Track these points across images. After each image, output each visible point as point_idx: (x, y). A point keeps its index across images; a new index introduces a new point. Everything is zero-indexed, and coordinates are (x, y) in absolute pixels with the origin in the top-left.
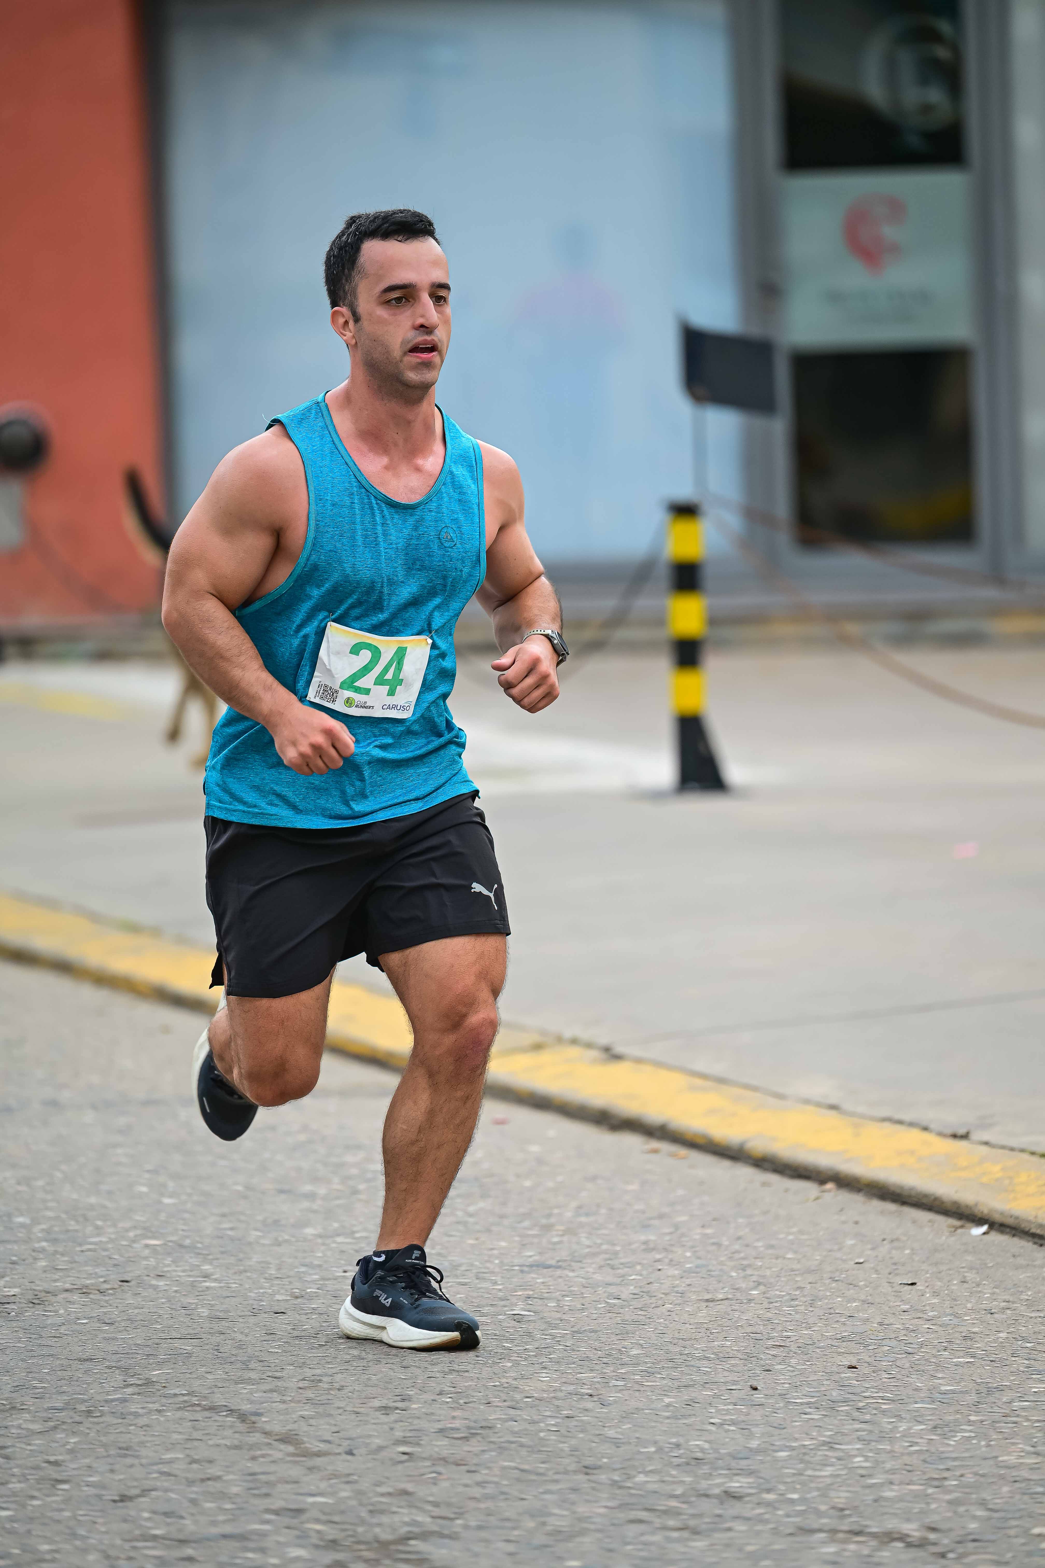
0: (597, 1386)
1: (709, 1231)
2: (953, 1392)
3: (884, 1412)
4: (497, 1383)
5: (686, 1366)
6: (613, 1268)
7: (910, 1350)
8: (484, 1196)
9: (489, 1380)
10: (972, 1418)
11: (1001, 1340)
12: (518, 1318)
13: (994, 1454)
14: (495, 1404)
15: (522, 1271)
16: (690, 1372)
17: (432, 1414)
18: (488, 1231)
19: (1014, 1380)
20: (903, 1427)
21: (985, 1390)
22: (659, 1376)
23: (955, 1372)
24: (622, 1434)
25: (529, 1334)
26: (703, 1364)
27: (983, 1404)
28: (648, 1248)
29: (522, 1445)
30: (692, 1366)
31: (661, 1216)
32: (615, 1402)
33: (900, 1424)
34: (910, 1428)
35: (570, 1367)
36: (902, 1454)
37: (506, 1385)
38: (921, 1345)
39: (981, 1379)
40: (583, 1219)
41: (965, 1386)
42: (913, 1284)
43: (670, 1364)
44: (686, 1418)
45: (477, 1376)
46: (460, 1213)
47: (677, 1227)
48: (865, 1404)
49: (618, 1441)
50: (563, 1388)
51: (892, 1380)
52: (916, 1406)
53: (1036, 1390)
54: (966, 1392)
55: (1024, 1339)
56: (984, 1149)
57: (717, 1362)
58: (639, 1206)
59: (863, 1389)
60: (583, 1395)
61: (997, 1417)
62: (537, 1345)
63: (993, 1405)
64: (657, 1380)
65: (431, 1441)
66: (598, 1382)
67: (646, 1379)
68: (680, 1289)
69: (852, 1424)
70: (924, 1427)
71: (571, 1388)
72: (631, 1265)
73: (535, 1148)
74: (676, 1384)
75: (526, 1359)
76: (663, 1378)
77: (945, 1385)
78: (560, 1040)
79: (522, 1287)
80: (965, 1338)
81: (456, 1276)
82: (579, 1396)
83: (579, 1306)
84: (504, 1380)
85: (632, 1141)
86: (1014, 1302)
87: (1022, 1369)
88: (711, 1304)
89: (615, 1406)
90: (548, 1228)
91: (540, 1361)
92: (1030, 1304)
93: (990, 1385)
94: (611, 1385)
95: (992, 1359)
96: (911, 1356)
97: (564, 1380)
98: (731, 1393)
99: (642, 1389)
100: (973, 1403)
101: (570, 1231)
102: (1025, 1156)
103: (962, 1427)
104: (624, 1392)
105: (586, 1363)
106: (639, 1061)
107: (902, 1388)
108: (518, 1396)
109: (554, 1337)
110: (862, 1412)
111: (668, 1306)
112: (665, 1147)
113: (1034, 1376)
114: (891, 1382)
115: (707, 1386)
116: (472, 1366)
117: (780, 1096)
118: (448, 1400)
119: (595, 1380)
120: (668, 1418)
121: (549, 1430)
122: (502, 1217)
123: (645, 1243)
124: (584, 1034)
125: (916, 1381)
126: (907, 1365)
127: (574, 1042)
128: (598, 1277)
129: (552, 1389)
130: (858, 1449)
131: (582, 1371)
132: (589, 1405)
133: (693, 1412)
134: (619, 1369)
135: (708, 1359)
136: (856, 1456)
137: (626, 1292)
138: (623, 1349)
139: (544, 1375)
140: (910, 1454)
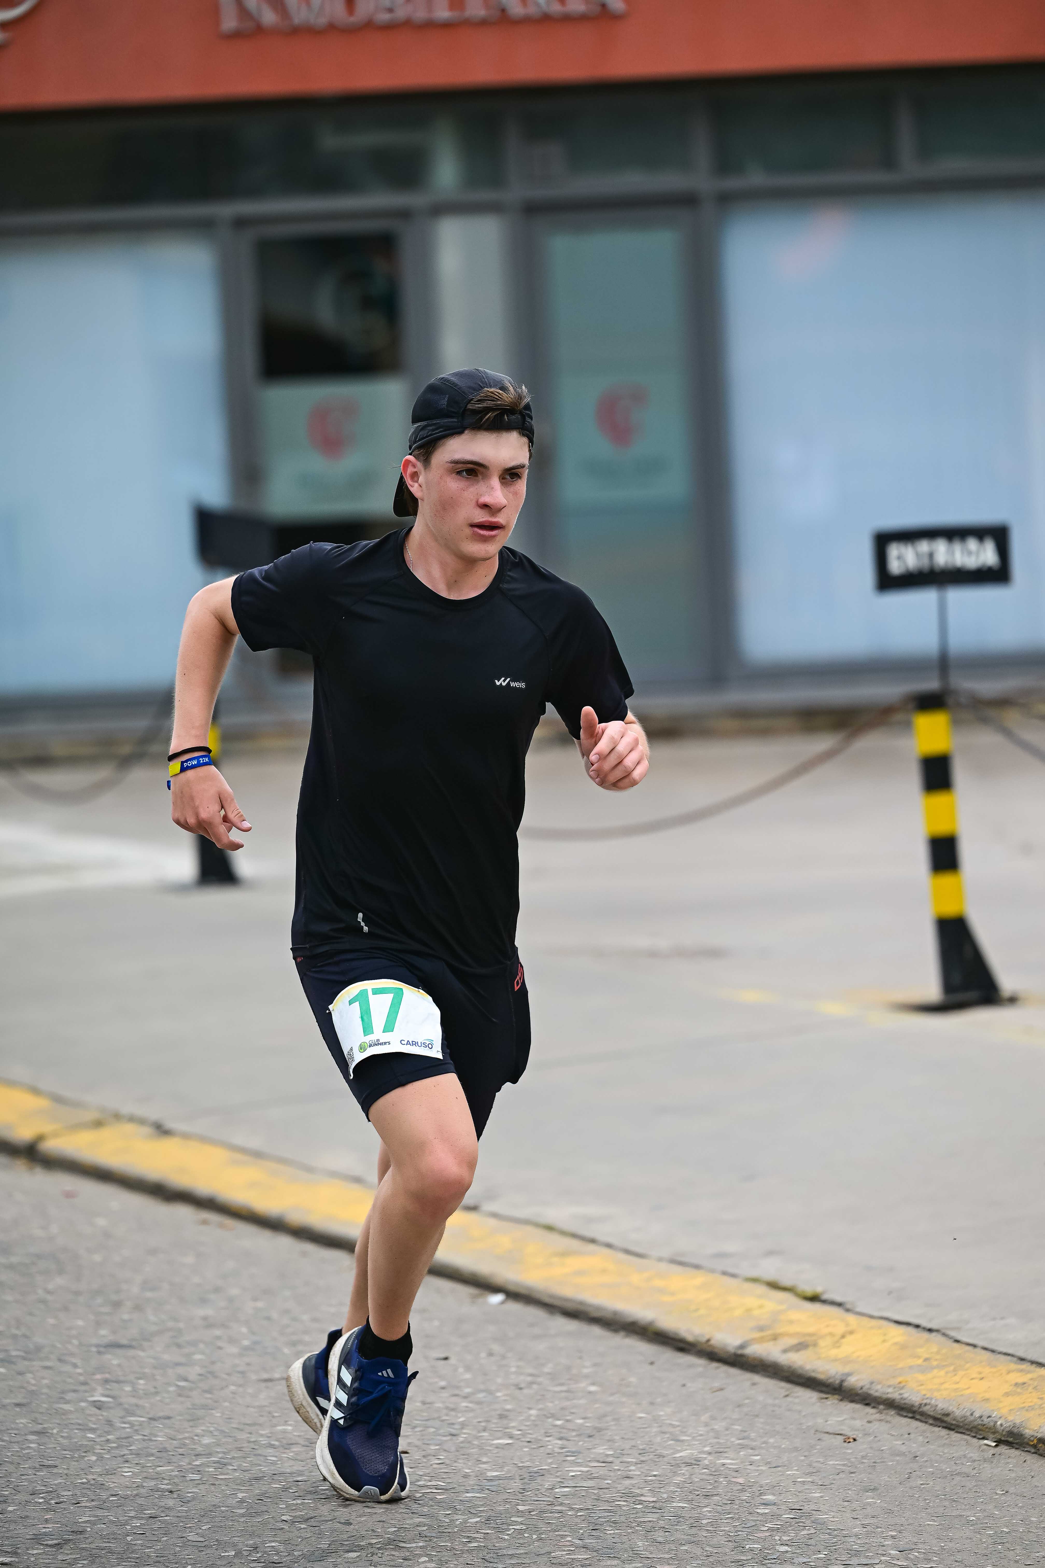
0: (176, 1480)
1: (260, 1304)
2: (498, 1478)
3: (440, 1502)
4: (84, 1480)
5: (255, 1455)
6: (179, 1346)
7: (453, 1431)
8: (61, 1272)
9: (76, 1477)
10: (521, 1508)
11: (533, 1418)
12: (99, 1406)
13: (547, 1549)
14: (83, 1504)
15: (99, 1353)
16: (259, 1462)
17: (27, 1517)
18: (66, 1309)
19: (551, 1463)
20: (459, 1519)
21: (526, 1475)
22: (231, 1468)
23: (497, 1455)
24: (203, 1537)
25: (109, 1423)
26: (270, 1453)
27: (528, 1491)
28: (209, 1324)
29: (111, 1552)
30: (260, 1455)
31: (217, 1290)
32: (194, 1499)
33: (456, 1517)
34: (465, 1522)
35: (149, 1460)
36: (463, 1552)
37: (93, 1482)
38: (463, 1425)
39: (522, 1462)
40: (149, 1294)
41: (509, 1471)
42: (446, 1359)
43: (240, 1454)
44: (260, 1515)
45: (65, 1472)
46: (40, 1291)
47: (231, 1300)
48: (421, 1495)
49: (200, 1544)
50: (145, 1484)
51: (441, 1466)
52: (468, 1495)
53: (573, 1474)
54: (510, 1478)
55: (553, 1416)
56: (493, 1222)
57: (281, 1449)
58: (196, 1280)
59: (417, 1477)
60: (163, 1491)
61: (543, 1505)
62: (118, 1434)
63: (537, 1492)
64: (229, 1472)
65: (28, 1549)
66: (176, 1476)
67: (219, 1471)
68: (240, 1369)
69: (412, 1518)
70: (478, 1519)
71: (152, 1483)
72: (194, 1343)
73: (101, 1222)
74: (247, 1476)
75: (109, 1451)
76: (235, 1469)
77: (490, 1470)
78: (117, 1117)
79: (100, 1369)
80: (501, 1417)
81: (41, 1359)
82: (160, 1493)
83: (153, 1390)
84: (90, 1477)
85: (183, 1212)
86: (538, 1376)
87: (557, 1450)
88: (270, 1384)
89: (193, 1503)
90: (117, 1305)
91: (122, 1453)
92: (553, 1376)
93: (531, 1469)
94: (188, 1479)
95: (529, 1440)
96: (454, 1438)
97: (145, 1474)
98: (298, 1485)
99: (217, 1483)
100: (519, 1490)
101: (138, 1308)
102: (530, 1229)
103: (513, 1519)
104: (201, 1486)
105: (164, 1454)
106: (186, 1136)
107: (451, 1475)
108: (104, 1495)
109: (132, 1425)
110: (419, 1504)
111: (232, 1388)
112: (213, 1217)
113: (569, 1458)
114: (441, 1469)
115: (276, 1477)
116: (61, 1460)
117: (310, 1169)
118: (41, 1501)
119: (173, 1473)
120: (243, 1515)
121: (135, 1533)
122: (77, 1293)
123: (205, 1318)
124: (140, 1111)
125: (464, 1466)
126: (453, 1449)
127: (132, 1119)
128: (166, 1357)
129: (135, 1485)
130: (421, 1547)
131: (161, 1464)
132: (170, 1503)
133: (265, 1508)
134: (194, 1461)
135: (272, 1446)
136: (421, 1556)
137: (193, 1372)
138: (196, 1438)
139: (127, 1470)
140: (469, 1551)
